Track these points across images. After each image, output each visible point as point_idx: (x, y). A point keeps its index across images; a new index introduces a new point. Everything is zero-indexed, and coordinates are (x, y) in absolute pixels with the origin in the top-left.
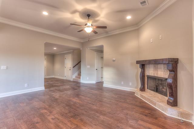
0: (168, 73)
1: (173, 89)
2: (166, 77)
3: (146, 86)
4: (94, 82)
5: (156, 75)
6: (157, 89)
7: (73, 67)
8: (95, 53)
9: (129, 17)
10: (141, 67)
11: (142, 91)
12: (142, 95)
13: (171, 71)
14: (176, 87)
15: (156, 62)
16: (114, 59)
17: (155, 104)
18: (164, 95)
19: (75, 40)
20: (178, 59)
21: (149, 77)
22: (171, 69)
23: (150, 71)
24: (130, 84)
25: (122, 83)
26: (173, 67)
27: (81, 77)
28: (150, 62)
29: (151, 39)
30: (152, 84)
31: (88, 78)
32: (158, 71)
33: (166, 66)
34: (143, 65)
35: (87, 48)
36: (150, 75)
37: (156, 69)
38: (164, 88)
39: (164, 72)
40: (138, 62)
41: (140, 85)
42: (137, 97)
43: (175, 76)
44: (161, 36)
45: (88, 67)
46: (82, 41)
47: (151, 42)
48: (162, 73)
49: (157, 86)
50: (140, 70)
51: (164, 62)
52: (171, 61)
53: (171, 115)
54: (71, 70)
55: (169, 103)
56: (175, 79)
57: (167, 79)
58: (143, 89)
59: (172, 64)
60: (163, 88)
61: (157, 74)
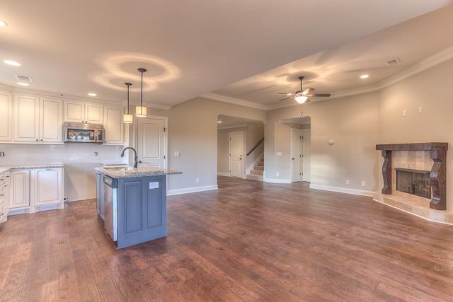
0: (433, 162)
1: (440, 186)
2: (429, 169)
3: (394, 185)
4: (289, 181)
5: (412, 168)
6: (414, 189)
7: (248, 155)
8: (291, 129)
9: (365, 76)
10: (385, 155)
11: (386, 194)
12: (388, 199)
13: (435, 161)
14: (445, 183)
15: (412, 148)
16: (331, 141)
17: (410, 209)
18: (427, 197)
19: (256, 107)
20: (447, 144)
21: (398, 171)
22: (436, 158)
23: (402, 162)
24: (363, 184)
25: (348, 182)
26: (439, 155)
27: (264, 172)
28: (402, 147)
29: (404, 111)
30: (406, 181)
31: (278, 174)
32: (415, 161)
33: (428, 153)
34: (388, 152)
35: (276, 122)
36: (402, 167)
37: (412, 158)
38: (426, 186)
39: (427, 162)
40: (378, 147)
41: (382, 185)
42: (379, 203)
43: (443, 167)
44: (421, 108)
45: (279, 154)
46: (267, 109)
47: (404, 115)
48: (422, 164)
49: (413, 186)
50: (382, 160)
51: (425, 148)
52: (436, 147)
53: (435, 219)
54: (243, 159)
55: (432, 206)
56: (442, 171)
57: (429, 173)
58: (387, 191)
59: (438, 151)
60: (424, 187)
61: (414, 165)
